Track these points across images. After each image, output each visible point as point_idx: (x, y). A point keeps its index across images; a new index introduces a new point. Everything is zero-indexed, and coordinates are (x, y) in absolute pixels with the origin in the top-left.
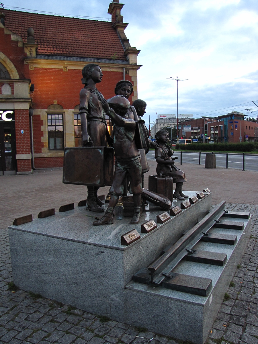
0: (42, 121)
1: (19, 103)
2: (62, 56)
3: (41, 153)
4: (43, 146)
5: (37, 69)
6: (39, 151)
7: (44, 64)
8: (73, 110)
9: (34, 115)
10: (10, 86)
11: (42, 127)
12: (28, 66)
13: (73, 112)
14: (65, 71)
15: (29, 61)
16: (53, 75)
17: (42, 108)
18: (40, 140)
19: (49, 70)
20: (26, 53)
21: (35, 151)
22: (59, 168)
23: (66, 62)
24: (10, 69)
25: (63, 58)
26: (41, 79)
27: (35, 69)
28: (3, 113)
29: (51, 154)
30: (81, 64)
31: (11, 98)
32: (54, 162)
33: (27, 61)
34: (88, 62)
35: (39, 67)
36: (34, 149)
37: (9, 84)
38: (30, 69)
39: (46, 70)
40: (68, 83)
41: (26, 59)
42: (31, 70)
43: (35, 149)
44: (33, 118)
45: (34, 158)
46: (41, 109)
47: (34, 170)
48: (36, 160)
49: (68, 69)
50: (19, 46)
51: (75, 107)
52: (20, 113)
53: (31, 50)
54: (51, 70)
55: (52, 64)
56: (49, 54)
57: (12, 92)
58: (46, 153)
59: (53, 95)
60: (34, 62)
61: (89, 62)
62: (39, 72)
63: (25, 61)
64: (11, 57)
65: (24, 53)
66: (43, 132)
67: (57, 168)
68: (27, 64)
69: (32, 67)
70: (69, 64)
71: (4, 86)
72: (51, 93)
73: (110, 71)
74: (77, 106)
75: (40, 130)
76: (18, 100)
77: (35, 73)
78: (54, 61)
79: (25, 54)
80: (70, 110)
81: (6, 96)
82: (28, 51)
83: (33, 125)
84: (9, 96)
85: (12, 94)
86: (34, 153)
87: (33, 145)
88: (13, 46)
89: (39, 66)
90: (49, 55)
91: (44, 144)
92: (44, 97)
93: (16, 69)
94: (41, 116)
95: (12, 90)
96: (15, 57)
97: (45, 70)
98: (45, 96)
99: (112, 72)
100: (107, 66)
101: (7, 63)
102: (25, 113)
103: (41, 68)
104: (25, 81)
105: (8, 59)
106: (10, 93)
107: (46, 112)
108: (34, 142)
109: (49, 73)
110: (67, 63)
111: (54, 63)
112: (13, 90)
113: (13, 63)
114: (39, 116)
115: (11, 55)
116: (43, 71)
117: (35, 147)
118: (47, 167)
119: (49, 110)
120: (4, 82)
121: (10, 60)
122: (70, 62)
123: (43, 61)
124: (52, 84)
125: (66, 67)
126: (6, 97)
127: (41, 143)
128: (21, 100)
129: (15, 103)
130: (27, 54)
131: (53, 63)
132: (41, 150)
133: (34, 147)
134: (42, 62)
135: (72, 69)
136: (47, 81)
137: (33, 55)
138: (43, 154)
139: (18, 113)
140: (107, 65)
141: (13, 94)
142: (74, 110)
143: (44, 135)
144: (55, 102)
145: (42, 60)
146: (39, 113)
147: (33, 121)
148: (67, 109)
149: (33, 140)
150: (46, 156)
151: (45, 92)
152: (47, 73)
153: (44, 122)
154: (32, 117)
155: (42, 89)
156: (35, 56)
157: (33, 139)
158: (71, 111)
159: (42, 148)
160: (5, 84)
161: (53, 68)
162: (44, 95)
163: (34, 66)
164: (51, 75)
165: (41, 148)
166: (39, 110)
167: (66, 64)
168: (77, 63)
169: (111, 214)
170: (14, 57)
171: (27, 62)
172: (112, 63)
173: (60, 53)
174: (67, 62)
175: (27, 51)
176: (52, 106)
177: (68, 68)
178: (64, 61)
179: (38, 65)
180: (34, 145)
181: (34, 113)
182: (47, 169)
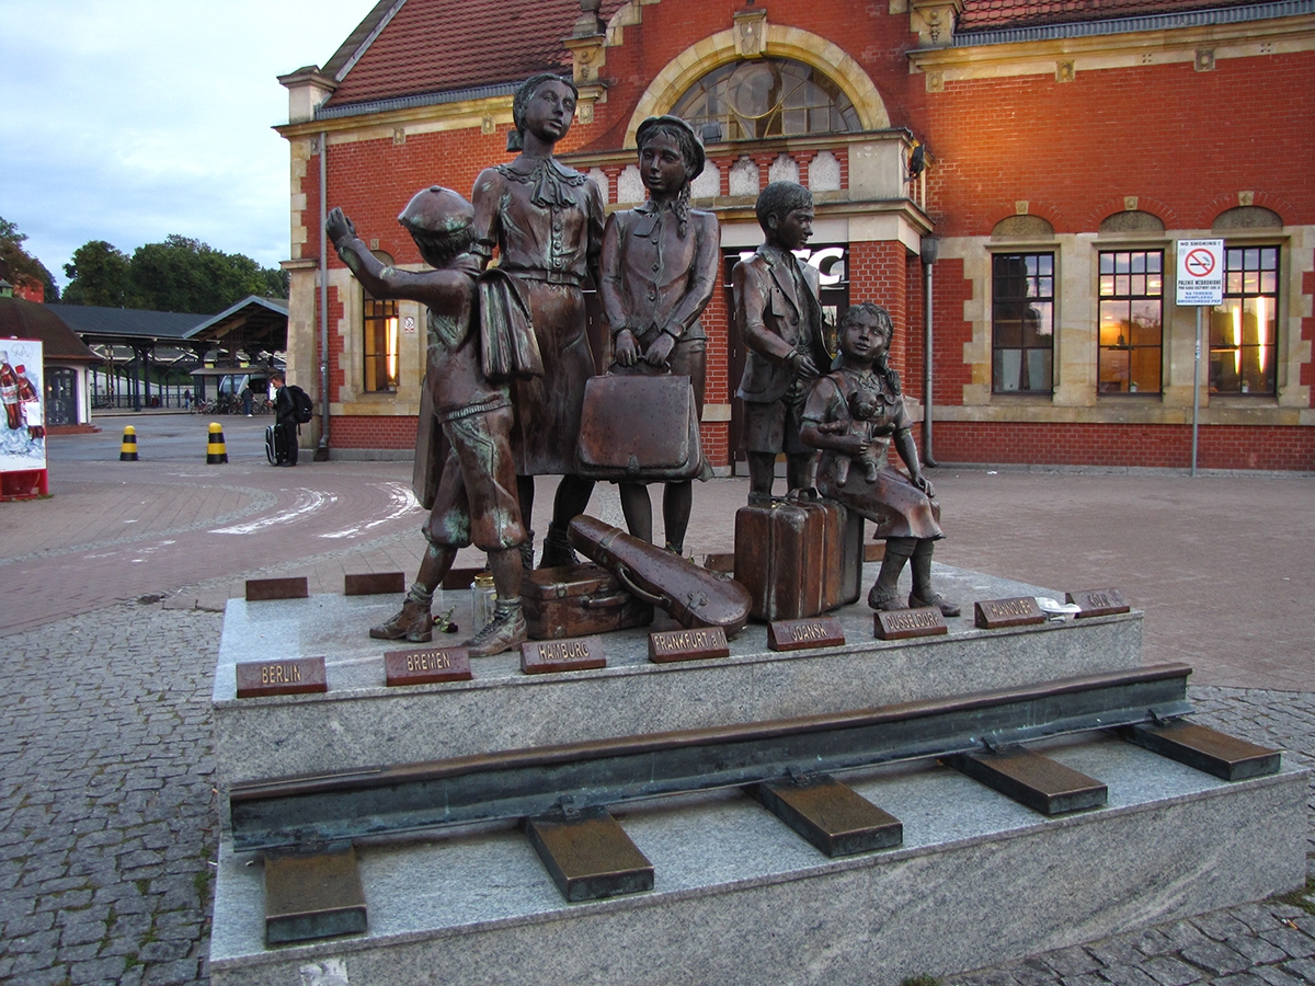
0: (971, 281)
1: (864, 219)
2: (1055, 22)
3: (960, 403)
4: (969, 379)
5: (956, 88)
6: (951, 396)
7: (982, 64)
8: (1094, 237)
9: (940, 261)
10: (838, 160)
11: (967, 303)
12: (921, 78)
13: (1094, 244)
14: (1065, 80)
15: (927, 58)
16: (1015, 104)
17: (972, 234)
18: (960, 355)
19: (1000, 84)
20: (918, 33)
21: (939, 397)
22: (1025, 465)
23: (1066, 43)
24: (861, 100)
25: (1056, 30)
26: (970, 123)
27: (946, 89)
28: (811, 255)
29: (997, 408)
30: (1129, 45)
31: (838, 201)
32: (1010, 440)
33: (918, 63)
34: (1160, 31)
35: (961, 78)
36: (933, 387)
37: (834, 154)
38: (929, 89)
39: (987, 85)
40: (1077, 127)
41: (912, 56)
42: (933, 94)
43: (939, 387)
44: (934, 272)
45: (934, 422)
46: (965, 235)
47: (929, 469)
48: (942, 429)
49: (1077, 72)
50: (891, 12)
51: (1104, 222)
52: (866, 255)
53: (934, 18)
54: (1008, 83)
55: (1011, 60)
56: (1003, 22)
57: (842, 181)
58: (979, 405)
59: (1016, 179)
60: (942, 61)
61: (1167, 30)
62: (961, 98)
63: (911, 64)
64: (864, 56)
65: (910, 32)
66: (970, 323)
67: (1019, 465)
68: (918, 71)
69: (935, 83)
70: (1078, 49)
71: (816, 161)
72: (1004, 174)
73: (1265, 53)
74: (1112, 220)
75: (962, 318)
76: (861, 208)
77: (950, 104)
78: (1017, 47)
79: (912, 38)
80: (1080, 235)
81: (821, 195)
82: (923, 24)
83: (933, 298)
84: (829, 195)
85: (842, 187)
86: (934, 403)
87: (930, 373)
88: (872, 14)
89: (962, 75)
90: (1004, 27)
91: (975, 372)
92: (980, 189)
93: (882, 96)
94: (967, 265)
95: (842, 174)
96: (877, 54)
97: (983, 86)
98: (983, 186)
99: (1275, 56)
100: (1249, 34)
101: (851, 78)
102: (886, 255)
103: (969, 81)
104: (888, 137)
105: (855, 64)
106: (834, 185)
107: (987, 247)
108: (934, 361)
109: (999, 95)
110: (1070, 46)
111: (1019, 54)
112: (847, 174)
113: (872, 77)
114: (960, 261)
115: (864, 50)
116: (978, 91)
117: (939, 382)
118: (979, 458)
119: (999, 240)
120: (817, 148)
121: (862, 65)
122: (1082, 42)
123: (975, 54)
124: (1011, 137)
125: (1069, 66)
126: (822, 199)
127: (961, 366)
128: (872, 208)
129: (850, 219)
130: (919, 37)
131: (1013, 54)
132: (962, 392)
133: (934, 382)
134: (972, 58)
135: (1092, 68)
136: (992, 127)
137: (940, 36)
138: (968, 410)
139: (860, 255)
140: (1253, 29)
141: (847, 187)
142: (1099, 237)
143: (975, 337)
144: (1023, 206)
145: (974, 51)
146: (957, 253)
147: (933, 282)
148: (1068, 232)
149: (934, 355)
150: (977, 415)
151: (983, 170)
152: (991, 95)
153: (976, 288)
154: (930, 266)
155: (974, 160)
156: (950, 40)
157: (934, 350)
158: (1083, 240)
159: (966, 388)
160: (819, 154)
161: (1014, 77)
162: (979, 181)
163: (945, 77)
164: (1010, 105)
165: (961, 387)
166: (961, 239)
167: (1066, 51)
168: (1110, 42)
169: (419, 609)
170: (873, 54)
171: (918, 67)
172: (1275, 19)
173: (1050, 13)
174: (1071, 42)
175: (919, 26)
176: (1009, 225)
177: (1077, 67)
178: (1059, 43)
179: (959, 72)
180: (933, 372)
181: (939, 251)
182: (978, 468)
